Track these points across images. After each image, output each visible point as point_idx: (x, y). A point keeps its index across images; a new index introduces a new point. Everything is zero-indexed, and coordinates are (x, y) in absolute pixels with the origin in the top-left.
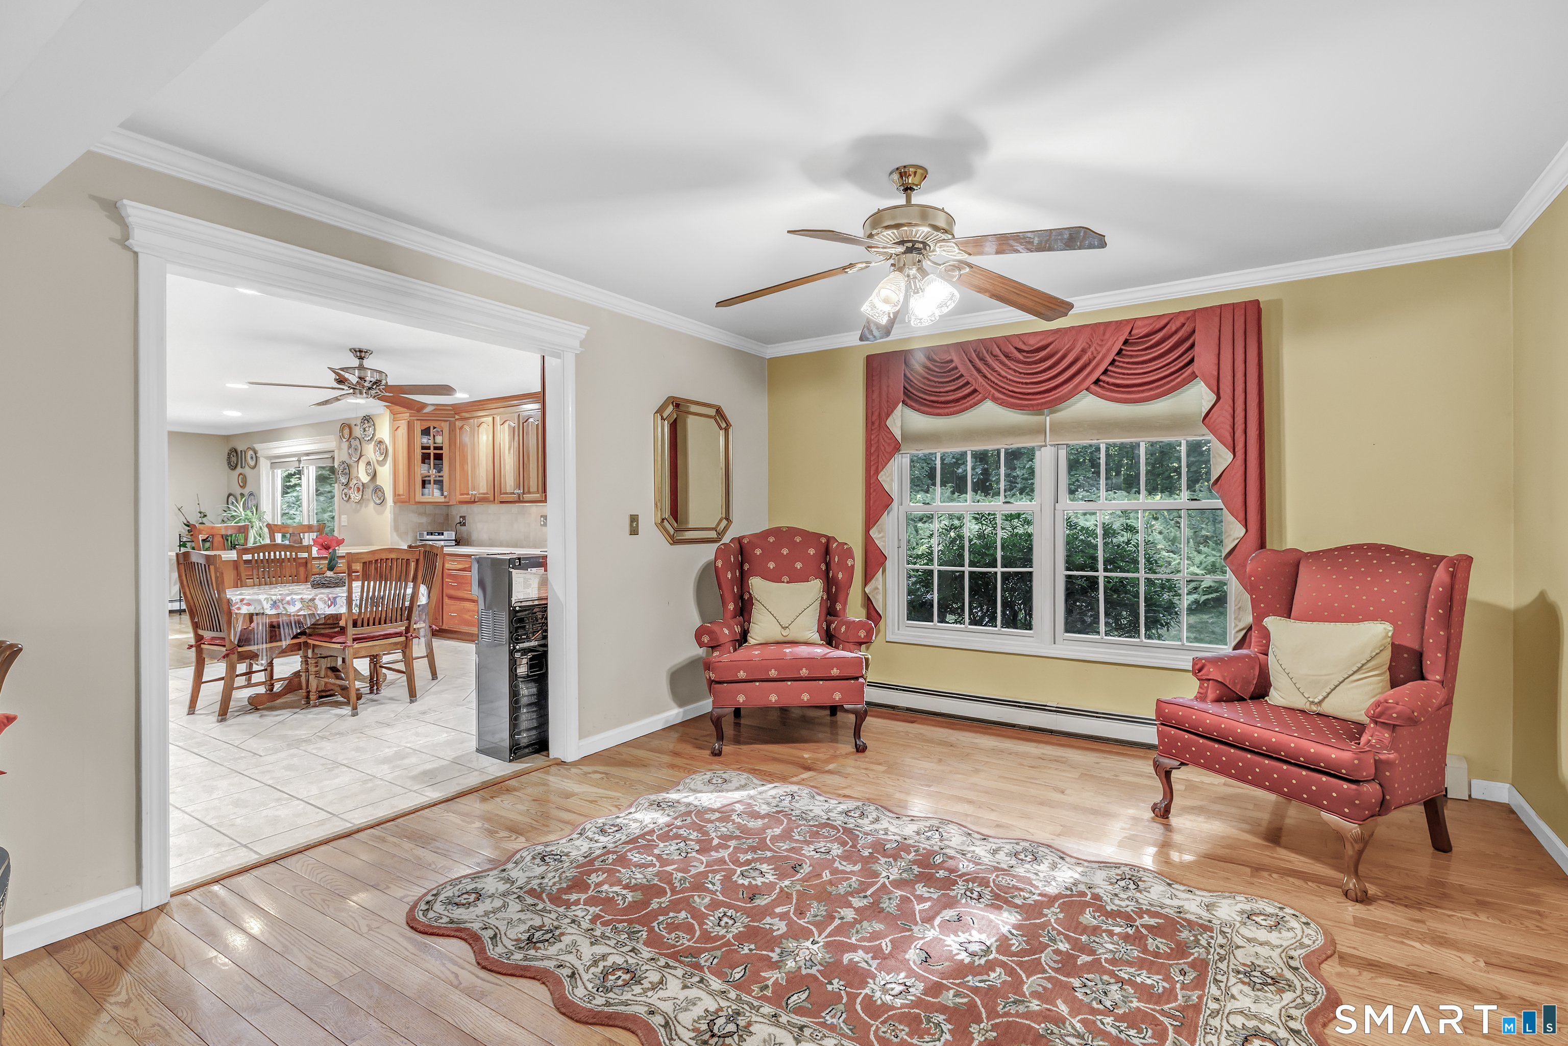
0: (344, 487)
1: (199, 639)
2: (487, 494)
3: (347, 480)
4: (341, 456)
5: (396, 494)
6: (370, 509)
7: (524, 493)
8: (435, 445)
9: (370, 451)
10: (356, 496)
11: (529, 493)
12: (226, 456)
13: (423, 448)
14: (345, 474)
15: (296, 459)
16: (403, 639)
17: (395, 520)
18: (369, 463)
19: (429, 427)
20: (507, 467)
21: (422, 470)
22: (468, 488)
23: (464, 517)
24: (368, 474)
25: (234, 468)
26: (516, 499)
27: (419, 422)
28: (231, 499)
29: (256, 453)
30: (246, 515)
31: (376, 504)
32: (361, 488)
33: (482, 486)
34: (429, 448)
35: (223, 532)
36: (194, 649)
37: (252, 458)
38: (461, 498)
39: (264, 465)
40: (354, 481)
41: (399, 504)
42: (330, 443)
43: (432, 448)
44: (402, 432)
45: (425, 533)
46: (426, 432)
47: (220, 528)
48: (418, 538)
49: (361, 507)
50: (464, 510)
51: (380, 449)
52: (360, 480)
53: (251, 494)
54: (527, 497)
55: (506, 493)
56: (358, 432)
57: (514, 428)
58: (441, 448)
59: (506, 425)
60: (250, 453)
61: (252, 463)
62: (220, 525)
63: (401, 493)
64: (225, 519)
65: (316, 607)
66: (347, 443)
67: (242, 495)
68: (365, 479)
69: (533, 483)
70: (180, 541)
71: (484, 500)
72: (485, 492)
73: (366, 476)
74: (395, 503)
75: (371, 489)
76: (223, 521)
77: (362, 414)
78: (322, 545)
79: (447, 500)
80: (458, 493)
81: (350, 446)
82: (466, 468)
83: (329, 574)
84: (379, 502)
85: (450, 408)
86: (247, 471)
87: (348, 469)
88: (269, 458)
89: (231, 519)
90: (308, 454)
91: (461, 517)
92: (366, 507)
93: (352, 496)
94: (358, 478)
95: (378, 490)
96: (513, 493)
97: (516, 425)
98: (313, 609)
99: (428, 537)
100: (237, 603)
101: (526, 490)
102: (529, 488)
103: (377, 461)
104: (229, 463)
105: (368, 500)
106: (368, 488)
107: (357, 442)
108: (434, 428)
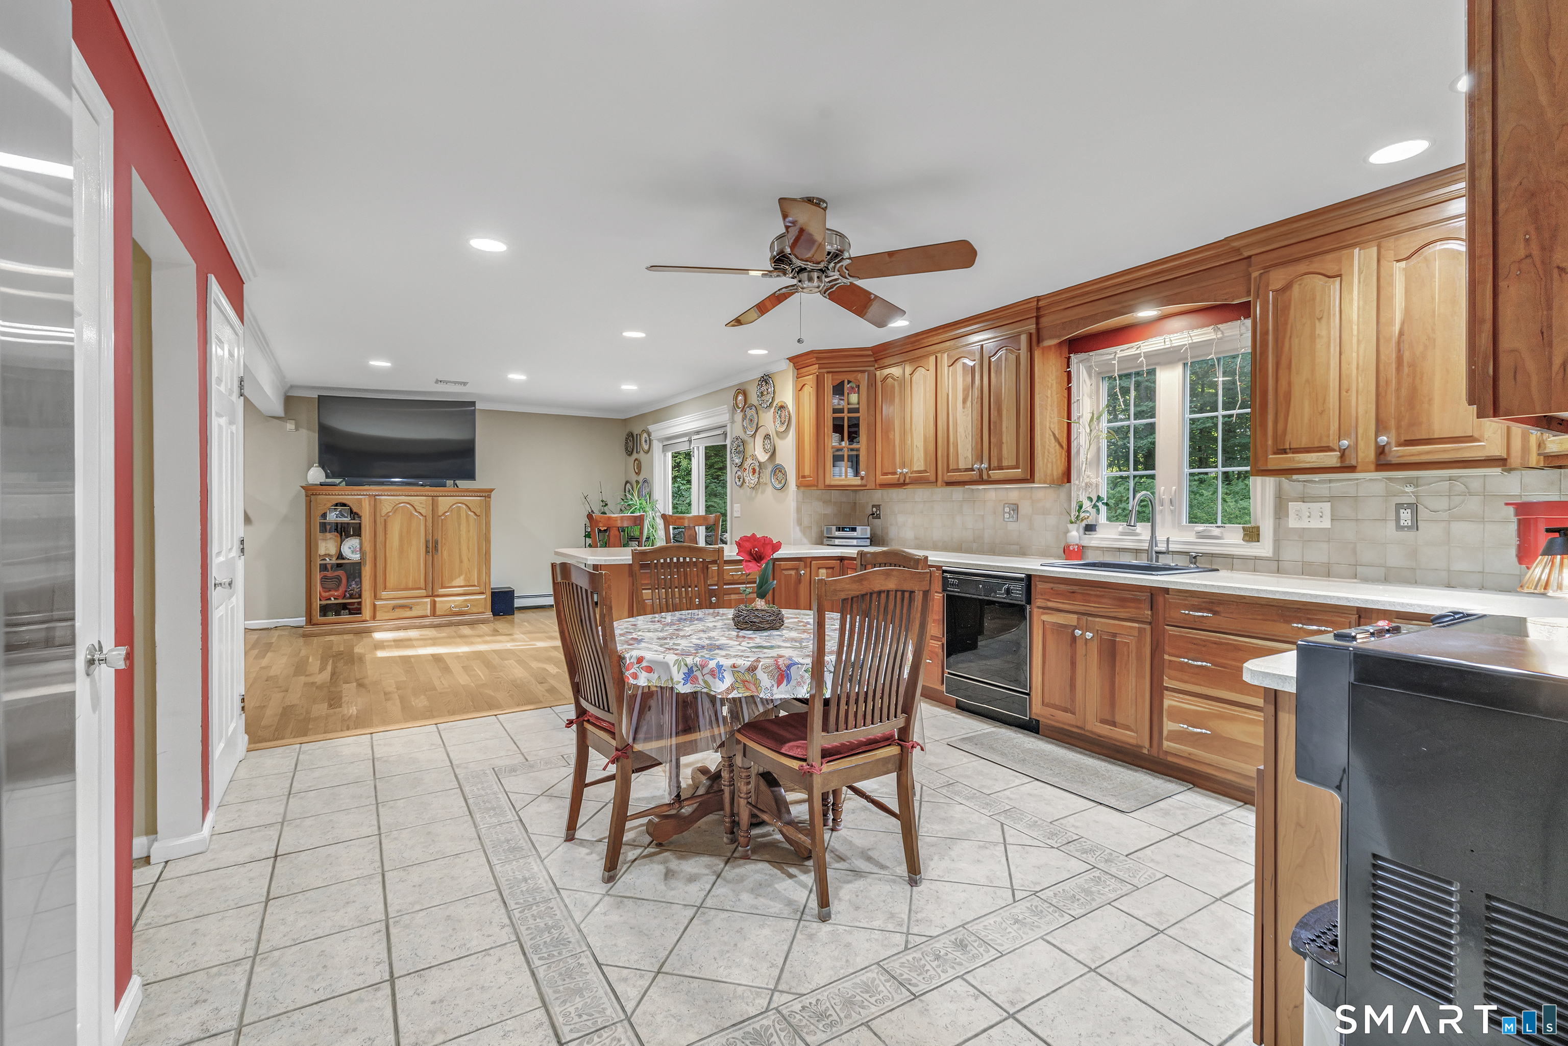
0: (738, 469)
1: (581, 712)
2: (925, 471)
3: (741, 460)
4: (736, 430)
5: (800, 476)
6: (768, 494)
7: (990, 468)
8: (850, 406)
9: (768, 421)
10: (751, 479)
11: (1000, 468)
12: (624, 441)
13: (835, 411)
14: (739, 453)
15: (686, 439)
16: (893, 750)
17: (799, 510)
18: (767, 437)
19: (843, 382)
20: (960, 430)
21: (833, 440)
22: (894, 463)
23: (878, 507)
24: (766, 451)
25: (630, 453)
26: (976, 478)
27: (830, 375)
28: (628, 486)
29: (649, 435)
30: (641, 504)
31: (775, 488)
32: (757, 470)
33: (918, 461)
34: (842, 411)
35: (619, 524)
36: (574, 726)
37: (646, 441)
38: (881, 478)
39: (657, 447)
40: (749, 461)
41: (802, 489)
42: (720, 415)
43: (846, 411)
44: (809, 392)
45: (834, 528)
46: (839, 390)
47: (616, 519)
48: (825, 535)
49: (757, 493)
50: (878, 496)
51: (780, 417)
52: (757, 458)
53: (645, 481)
54: (996, 474)
55: (958, 470)
56: (754, 399)
57: (973, 368)
58: (857, 410)
59: (959, 365)
60: (645, 435)
61: (646, 447)
62: (616, 515)
63: (807, 473)
64: (623, 509)
65: (757, 683)
66: (742, 414)
67: (637, 482)
68: (763, 457)
69: (1008, 453)
70: (586, 532)
71: (920, 481)
72: (922, 468)
73: (763, 453)
74: (798, 487)
75: (770, 469)
76: (621, 510)
77: (758, 375)
78: (750, 554)
79: (864, 482)
80: (879, 473)
81: (744, 418)
82: (891, 437)
83: (760, 604)
84: (779, 486)
85: (870, 353)
86: (642, 456)
87: (741, 446)
88: (661, 440)
89: (628, 508)
90: (698, 433)
91: (873, 506)
92: (763, 492)
93: (747, 479)
94: (754, 457)
95: (778, 470)
96: (972, 470)
97: (977, 362)
98: (752, 687)
99: (838, 534)
100: (632, 664)
101: (995, 463)
102: (1000, 460)
103: (777, 433)
104: (626, 449)
105: (766, 484)
106: (766, 468)
107: (753, 411)
108: (849, 382)
